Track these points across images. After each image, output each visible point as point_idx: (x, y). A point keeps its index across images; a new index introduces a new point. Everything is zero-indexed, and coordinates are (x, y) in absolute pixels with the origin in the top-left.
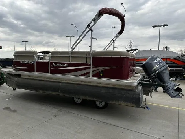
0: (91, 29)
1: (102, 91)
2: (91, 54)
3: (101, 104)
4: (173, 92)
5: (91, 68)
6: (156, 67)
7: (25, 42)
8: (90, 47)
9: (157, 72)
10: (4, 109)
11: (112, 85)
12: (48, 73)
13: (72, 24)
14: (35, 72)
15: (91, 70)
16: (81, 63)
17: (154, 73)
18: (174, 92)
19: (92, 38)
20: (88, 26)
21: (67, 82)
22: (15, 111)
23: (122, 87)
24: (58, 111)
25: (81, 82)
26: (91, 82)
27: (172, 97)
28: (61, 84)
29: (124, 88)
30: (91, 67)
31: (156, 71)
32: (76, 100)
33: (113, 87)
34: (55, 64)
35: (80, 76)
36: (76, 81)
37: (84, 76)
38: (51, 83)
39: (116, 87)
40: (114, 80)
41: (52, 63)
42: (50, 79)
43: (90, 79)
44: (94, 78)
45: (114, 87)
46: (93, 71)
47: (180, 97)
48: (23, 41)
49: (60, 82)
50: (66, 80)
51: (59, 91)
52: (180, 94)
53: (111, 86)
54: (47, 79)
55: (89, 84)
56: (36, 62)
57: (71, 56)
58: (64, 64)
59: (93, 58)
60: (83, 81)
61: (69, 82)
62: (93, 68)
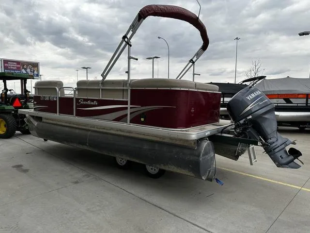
0: (128, 43)
1: (145, 148)
2: (128, 85)
3: (155, 170)
4: (281, 156)
5: (129, 108)
6: (249, 108)
7: (87, 68)
8: (126, 72)
9: (250, 117)
10: (14, 167)
11: (160, 138)
12: (72, 116)
13: (159, 38)
14: (58, 114)
15: (129, 111)
16: (115, 99)
17: (244, 120)
18: (284, 156)
19: (130, 58)
20: (125, 37)
21: (98, 130)
22: (26, 171)
23: (174, 142)
24: (86, 175)
25: (117, 131)
26: (130, 132)
27: (280, 165)
28: (89, 133)
29: (178, 143)
30: (129, 106)
31: (249, 115)
32: (119, 161)
33: (161, 140)
34: (81, 101)
35: (114, 120)
36: (110, 130)
37: (118, 121)
38: (77, 131)
39: (165, 141)
40: (161, 129)
41: (77, 100)
42: (77, 125)
43: (128, 127)
44: (132, 125)
45: (163, 141)
46: (131, 113)
47: (298, 167)
48: (83, 68)
49: (89, 130)
50: (97, 128)
51: (87, 144)
52: (296, 161)
53: (158, 139)
54: (74, 124)
55: (128, 134)
56: (59, 98)
57: (102, 88)
58: (93, 100)
59: (132, 90)
60: (121, 130)
61: (101, 130)
62: (131, 108)
